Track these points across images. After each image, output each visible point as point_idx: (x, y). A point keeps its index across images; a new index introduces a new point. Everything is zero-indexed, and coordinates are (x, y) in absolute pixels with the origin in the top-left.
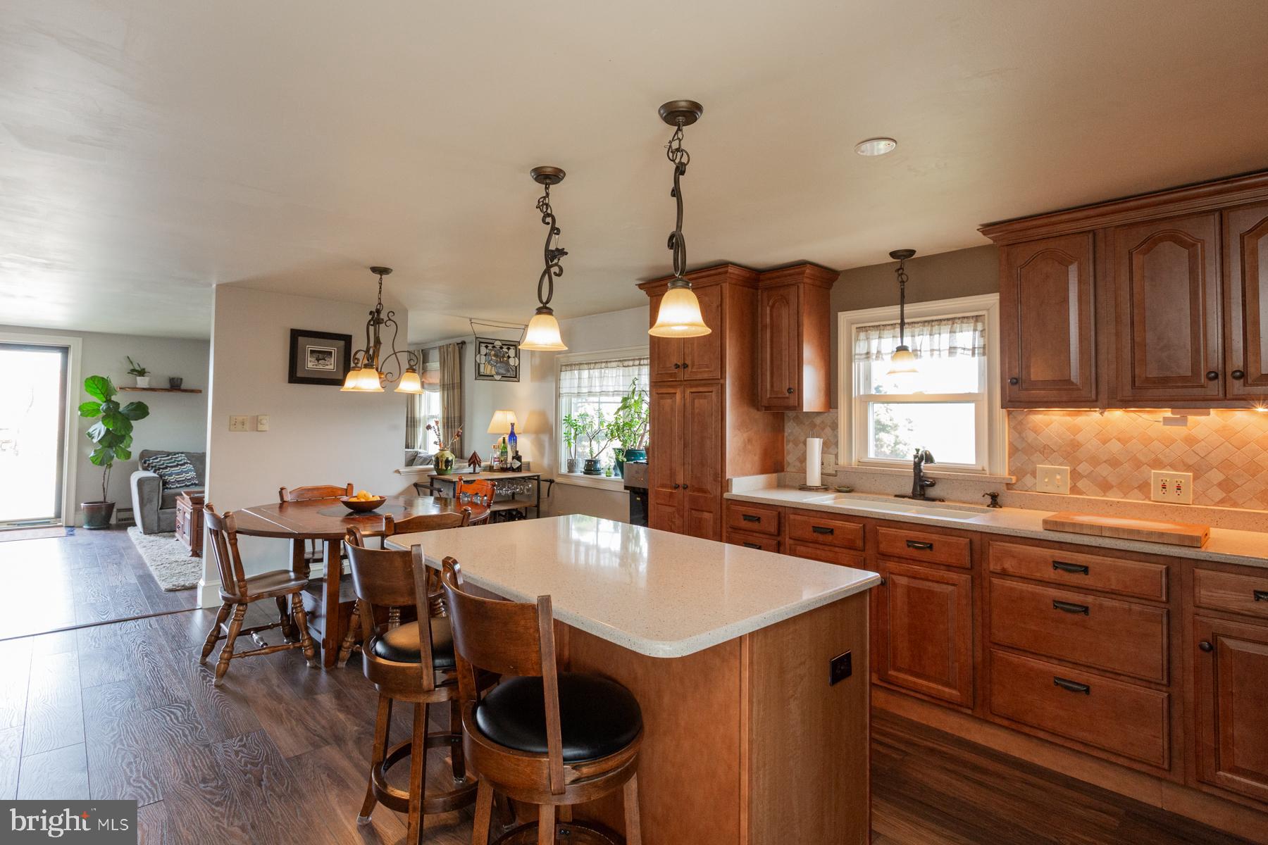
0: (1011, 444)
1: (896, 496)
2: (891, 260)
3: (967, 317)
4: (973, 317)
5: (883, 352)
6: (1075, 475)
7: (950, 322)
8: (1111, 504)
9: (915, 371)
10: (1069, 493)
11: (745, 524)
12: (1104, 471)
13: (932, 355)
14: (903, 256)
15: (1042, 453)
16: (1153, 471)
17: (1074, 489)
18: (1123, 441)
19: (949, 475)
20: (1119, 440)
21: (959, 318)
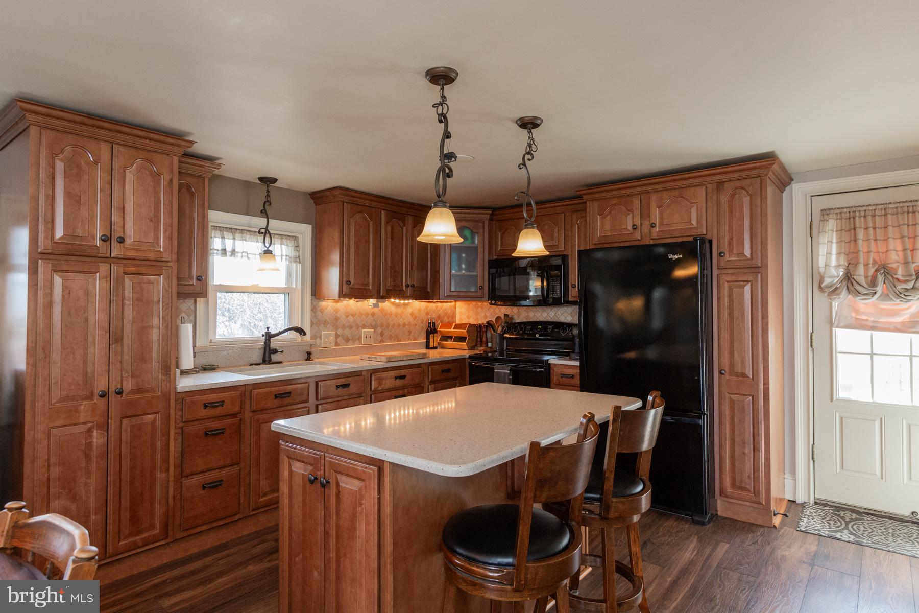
0: (311, 321)
1: (251, 365)
2: (258, 182)
3: (289, 236)
4: (293, 236)
5: (236, 251)
6: (337, 336)
7: (280, 237)
8: (351, 349)
9: (278, 270)
10: (334, 346)
11: (204, 413)
12: (347, 332)
13: (282, 259)
14: (267, 181)
15: (324, 324)
16: (363, 330)
17: (337, 344)
18: (353, 315)
19: (283, 344)
20: (352, 315)
21: (285, 235)
